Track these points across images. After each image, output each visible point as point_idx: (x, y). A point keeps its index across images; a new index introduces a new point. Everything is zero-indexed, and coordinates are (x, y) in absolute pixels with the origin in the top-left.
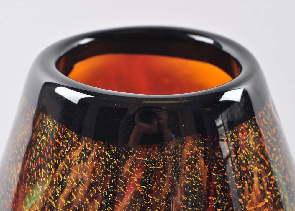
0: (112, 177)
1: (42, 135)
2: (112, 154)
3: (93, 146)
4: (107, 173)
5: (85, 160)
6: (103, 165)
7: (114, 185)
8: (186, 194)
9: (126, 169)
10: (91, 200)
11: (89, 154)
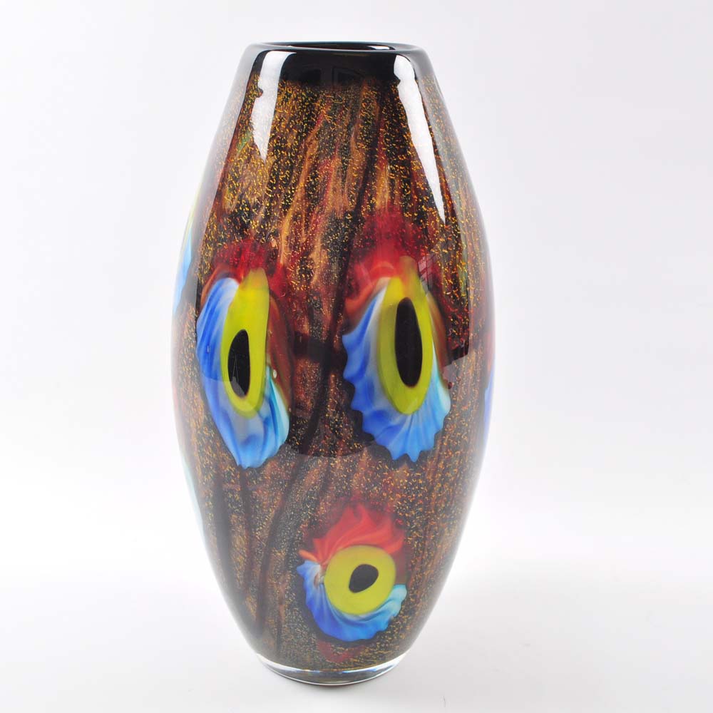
0: (307, 111)
1: (253, 91)
2: (307, 94)
3: (293, 90)
4: (303, 108)
5: (287, 101)
6: (300, 103)
7: (308, 117)
8: (363, 124)
9: (318, 105)
10: (291, 130)
11: (290, 96)
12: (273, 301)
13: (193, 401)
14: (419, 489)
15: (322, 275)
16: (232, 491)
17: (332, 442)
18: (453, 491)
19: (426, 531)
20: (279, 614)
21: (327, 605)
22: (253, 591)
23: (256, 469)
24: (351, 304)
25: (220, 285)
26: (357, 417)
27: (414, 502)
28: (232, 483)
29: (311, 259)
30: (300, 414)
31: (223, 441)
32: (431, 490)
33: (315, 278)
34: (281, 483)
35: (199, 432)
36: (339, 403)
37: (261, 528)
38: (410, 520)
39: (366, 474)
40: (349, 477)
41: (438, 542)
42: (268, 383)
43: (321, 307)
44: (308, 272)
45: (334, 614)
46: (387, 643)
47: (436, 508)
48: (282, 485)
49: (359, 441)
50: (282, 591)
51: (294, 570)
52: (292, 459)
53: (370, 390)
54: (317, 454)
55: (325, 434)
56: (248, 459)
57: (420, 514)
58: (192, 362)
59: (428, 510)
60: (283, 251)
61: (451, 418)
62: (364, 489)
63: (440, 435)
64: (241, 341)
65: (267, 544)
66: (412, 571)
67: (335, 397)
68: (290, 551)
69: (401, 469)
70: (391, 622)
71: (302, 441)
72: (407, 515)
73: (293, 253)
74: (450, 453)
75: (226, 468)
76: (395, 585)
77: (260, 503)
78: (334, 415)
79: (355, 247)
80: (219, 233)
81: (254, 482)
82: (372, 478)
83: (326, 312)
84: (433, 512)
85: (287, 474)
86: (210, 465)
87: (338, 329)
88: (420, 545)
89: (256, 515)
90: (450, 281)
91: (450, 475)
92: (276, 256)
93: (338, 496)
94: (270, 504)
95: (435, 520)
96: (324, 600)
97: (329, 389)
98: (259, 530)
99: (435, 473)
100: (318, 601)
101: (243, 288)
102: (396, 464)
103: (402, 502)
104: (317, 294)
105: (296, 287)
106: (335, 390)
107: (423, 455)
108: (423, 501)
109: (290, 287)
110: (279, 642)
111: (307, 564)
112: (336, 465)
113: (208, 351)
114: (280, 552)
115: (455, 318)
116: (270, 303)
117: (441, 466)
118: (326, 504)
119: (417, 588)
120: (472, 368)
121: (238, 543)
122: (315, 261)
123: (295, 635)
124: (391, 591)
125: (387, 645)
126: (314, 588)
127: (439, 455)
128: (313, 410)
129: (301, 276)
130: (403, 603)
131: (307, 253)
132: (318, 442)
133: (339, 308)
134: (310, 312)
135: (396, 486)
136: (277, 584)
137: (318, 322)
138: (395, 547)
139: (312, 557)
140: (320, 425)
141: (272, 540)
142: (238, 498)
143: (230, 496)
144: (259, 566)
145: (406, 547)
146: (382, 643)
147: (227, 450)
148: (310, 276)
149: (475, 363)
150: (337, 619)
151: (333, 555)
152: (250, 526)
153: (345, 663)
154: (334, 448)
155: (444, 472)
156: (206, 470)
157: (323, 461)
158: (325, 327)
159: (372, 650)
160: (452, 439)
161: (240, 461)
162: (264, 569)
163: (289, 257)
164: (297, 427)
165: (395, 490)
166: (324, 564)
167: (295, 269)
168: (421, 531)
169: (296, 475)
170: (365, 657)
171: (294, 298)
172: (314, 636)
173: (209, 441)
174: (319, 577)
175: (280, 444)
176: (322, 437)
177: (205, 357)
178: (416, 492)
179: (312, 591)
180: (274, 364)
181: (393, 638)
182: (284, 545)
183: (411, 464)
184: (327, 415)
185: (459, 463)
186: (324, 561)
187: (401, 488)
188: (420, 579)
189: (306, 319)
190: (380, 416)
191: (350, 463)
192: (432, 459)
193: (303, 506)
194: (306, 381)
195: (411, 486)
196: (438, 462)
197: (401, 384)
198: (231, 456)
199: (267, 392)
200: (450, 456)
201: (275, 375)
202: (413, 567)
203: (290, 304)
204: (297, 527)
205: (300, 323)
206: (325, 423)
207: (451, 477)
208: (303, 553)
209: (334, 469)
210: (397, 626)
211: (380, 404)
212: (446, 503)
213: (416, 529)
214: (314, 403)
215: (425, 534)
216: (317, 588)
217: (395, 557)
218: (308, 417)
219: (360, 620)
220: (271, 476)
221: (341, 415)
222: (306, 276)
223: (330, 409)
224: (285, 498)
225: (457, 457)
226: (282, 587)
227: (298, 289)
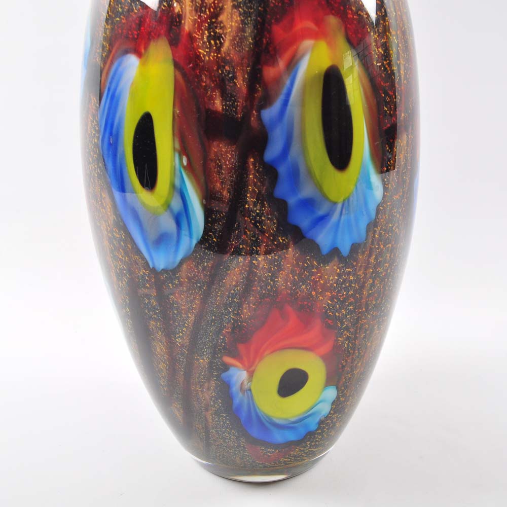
12: (178, 73)
13: (101, 201)
14: (350, 286)
15: (234, 39)
16: (148, 296)
17: (254, 236)
18: (384, 287)
19: (356, 330)
20: (207, 420)
21: (255, 410)
22: (177, 398)
23: (171, 271)
24: (270, 72)
25: (119, 65)
26: (281, 207)
27: (344, 301)
28: (147, 288)
29: (221, 22)
30: (216, 206)
31: (134, 241)
32: (362, 287)
33: (227, 44)
34: (199, 285)
35: (110, 235)
36: (260, 192)
37: (181, 334)
38: (341, 320)
39: (293, 272)
40: (274, 276)
41: (368, 341)
42: (178, 173)
43: (234, 77)
44: (218, 37)
45: (262, 418)
46: (317, 441)
47: (367, 305)
48: (200, 287)
49: (284, 234)
50: (207, 397)
51: (218, 377)
52: (210, 260)
53: (294, 175)
54: (238, 252)
55: (246, 228)
56: (161, 260)
57: (350, 312)
58: (97, 159)
59: (359, 309)
60: (188, 15)
61: (383, 207)
62: (291, 289)
63: (372, 225)
64: (145, 126)
65: (188, 350)
66: (343, 371)
67: (255, 185)
68: (214, 357)
69: (331, 264)
70: (321, 422)
71: (220, 237)
72: (337, 314)
73: (200, 17)
74: (382, 247)
75: (139, 270)
76: (325, 387)
77: (177, 309)
78: (255, 205)
79: (272, 5)
80: (116, 7)
81: (170, 285)
82: (300, 275)
83: (241, 83)
84: (364, 309)
85: (205, 276)
86: (124, 269)
87: (256, 103)
88: (350, 345)
89: (174, 321)
90: (380, 50)
91: (381, 270)
92: (180, 22)
93: (262, 297)
94: (189, 308)
95: (366, 317)
96: (252, 406)
97: (248, 176)
98: (179, 337)
99: (366, 268)
100: (245, 408)
101: (143, 64)
102: (325, 259)
103: (332, 300)
104: (229, 63)
105: (204, 56)
106: (255, 176)
107: (355, 248)
108: (354, 298)
109: (198, 57)
110: (208, 445)
111: (232, 371)
112: (259, 264)
113: (111, 142)
114: (203, 359)
115: (386, 94)
116: (175, 76)
117: (372, 260)
118: (249, 306)
119: (346, 387)
120: (403, 152)
121: (158, 350)
122: (225, 23)
123: (224, 439)
124: (321, 393)
125: (317, 443)
126: (241, 395)
127: (371, 249)
128: (230, 200)
129: (210, 43)
130: (333, 403)
131: (215, 15)
132: (238, 237)
133: (255, 78)
134: (222, 84)
135: (325, 283)
136: (202, 391)
137: (232, 96)
138: (326, 348)
139: (238, 364)
140: (239, 218)
141: (193, 346)
142: (155, 304)
143: (147, 301)
144: (182, 373)
145: (336, 348)
146: (312, 442)
147: (138, 252)
148: (221, 43)
149: (406, 148)
150: (267, 425)
151: (260, 361)
152: (169, 334)
153: (276, 463)
154: (256, 243)
155: (375, 267)
156: (120, 275)
157: (245, 260)
158: (240, 103)
159: (302, 449)
160: (385, 230)
161: (153, 263)
162: (188, 375)
163: (195, 21)
164: (214, 221)
165: (325, 288)
166: (251, 369)
167: (203, 34)
168: (352, 330)
169: (215, 277)
170: (295, 456)
171: (203, 69)
172: (243, 440)
173: (120, 244)
174: (245, 383)
175: (194, 242)
176: (243, 232)
177: (108, 149)
178: (347, 289)
179: (239, 398)
180: (184, 149)
181: (323, 436)
182: (207, 351)
183: (342, 259)
184: (247, 206)
185: (390, 257)
186: (250, 367)
187: (332, 285)
188: (350, 378)
189: (217, 94)
190: (308, 204)
191: (275, 260)
192: (363, 253)
193: (225, 309)
194: (221, 167)
195: (342, 284)
196: (370, 256)
197: (330, 168)
198: (143, 258)
199: (177, 183)
200: (382, 250)
201: (185, 163)
202: (343, 367)
203: (199, 77)
204: (219, 332)
205: (211, 98)
206: (244, 216)
207: (382, 273)
208: (228, 360)
209: (257, 267)
210: (327, 425)
211: (307, 191)
212: (377, 299)
213: (347, 329)
214: (232, 193)
215: (356, 333)
216: (244, 394)
217: (325, 358)
218: (225, 208)
219: (290, 424)
220: (188, 278)
221: (263, 205)
222: (216, 43)
223: (250, 199)
224: (204, 301)
225: (388, 251)
226: (207, 394)
227: (207, 58)
